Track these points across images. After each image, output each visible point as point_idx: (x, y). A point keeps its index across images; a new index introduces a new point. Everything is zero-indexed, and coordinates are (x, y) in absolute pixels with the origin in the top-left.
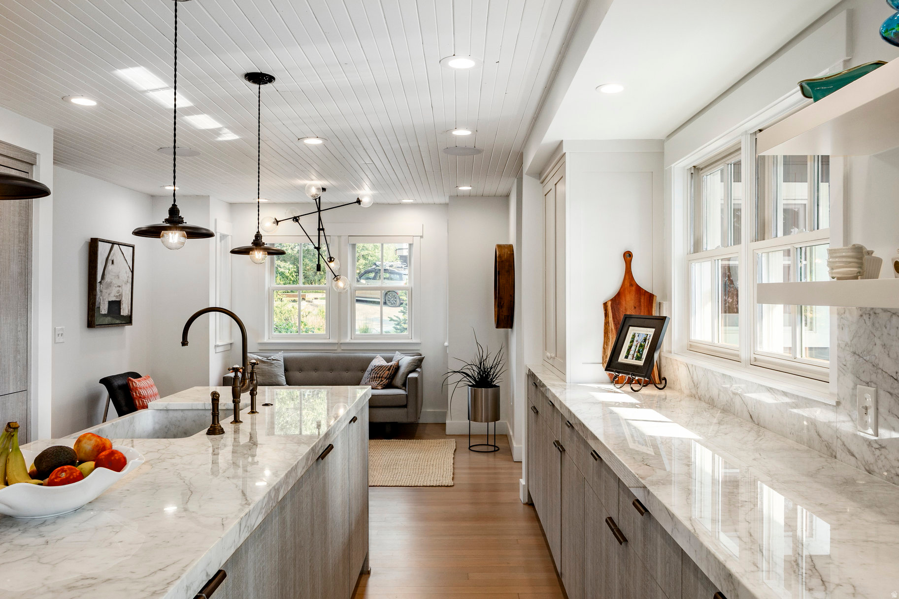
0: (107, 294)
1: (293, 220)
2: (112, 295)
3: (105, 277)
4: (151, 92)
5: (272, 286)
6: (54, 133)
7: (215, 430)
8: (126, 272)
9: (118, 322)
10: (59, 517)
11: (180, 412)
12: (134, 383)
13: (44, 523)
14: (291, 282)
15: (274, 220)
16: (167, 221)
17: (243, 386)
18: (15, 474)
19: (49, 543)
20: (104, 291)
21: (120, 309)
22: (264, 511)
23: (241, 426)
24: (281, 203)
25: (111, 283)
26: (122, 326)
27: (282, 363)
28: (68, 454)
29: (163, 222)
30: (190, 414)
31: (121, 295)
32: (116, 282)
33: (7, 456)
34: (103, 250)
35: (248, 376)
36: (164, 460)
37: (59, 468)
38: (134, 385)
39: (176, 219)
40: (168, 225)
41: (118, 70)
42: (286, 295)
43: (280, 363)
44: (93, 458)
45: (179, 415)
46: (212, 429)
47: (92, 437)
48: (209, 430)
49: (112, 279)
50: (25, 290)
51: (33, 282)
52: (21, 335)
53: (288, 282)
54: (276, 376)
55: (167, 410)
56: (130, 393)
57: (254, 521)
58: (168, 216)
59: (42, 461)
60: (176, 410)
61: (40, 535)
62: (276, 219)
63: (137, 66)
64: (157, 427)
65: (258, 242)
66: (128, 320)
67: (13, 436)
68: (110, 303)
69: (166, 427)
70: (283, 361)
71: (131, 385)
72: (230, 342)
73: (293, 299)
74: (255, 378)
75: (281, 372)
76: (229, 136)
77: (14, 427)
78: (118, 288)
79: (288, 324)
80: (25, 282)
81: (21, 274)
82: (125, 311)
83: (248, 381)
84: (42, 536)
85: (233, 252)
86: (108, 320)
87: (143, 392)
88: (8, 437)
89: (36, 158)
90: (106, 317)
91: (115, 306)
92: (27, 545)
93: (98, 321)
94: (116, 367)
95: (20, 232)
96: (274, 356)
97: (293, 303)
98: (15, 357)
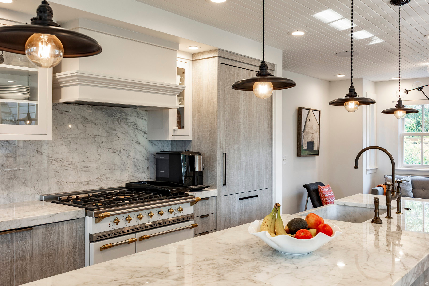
0: (307, 138)
1: (418, 90)
2: (309, 138)
3: (305, 128)
4: (333, 22)
5: (403, 133)
6: (283, 53)
7: (376, 221)
8: (316, 125)
9: (312, 153)
10: (300, 256)
11: (352, 207)
12: (321, 189)
13: (293, 257)
14: (413, 130)
15: (405, 91)
16: (348, 96)
17: (393, 195)
18: (279, 229)
19: (298, 268)
20: (305, 136)
21: (313, 146)
22: (415, 275)
23: (392, 220)
24: (408, 79)
25: (309, 132)
26: (314, 156)
27: (410, 183)
28: (304, 223)
29: (346, 96)
30: (358, 209)
31: (313, 139)
32: (311, 131)
33: (275, 220)
34: (305, 113)
35: (395, 189)
36: (349, 234)
37: (300, 230)
38: (321, 190)
39: (353, 94)
40: (348, 98)
41: (317, 13)
42: (410, 139)
43: (409, 183)
44: (315, 227)
45: (351, 209)
46: (374, 220)
47: (314, 216)
48: (373, 220)
49: (309, 130)
50: (270, 136)
51: (273, 131)
52: (269, 159)
53: (411, 130)
54: (406, 191)
55: (345, 206)
56: (319, 194)
57: (410, 281)
58: (348, 92)
59: (292, 225)
60: (350, 206)
61: (293, 263)
62: (406, 90)
63: (327, 9)
64: (339, 215)
65: (400, 106)
66: (317, 153)
67: (278, 210)
68: (308, 143)
69: (344, 215)
70: (411, 182)
71: (319, 189)
72: (375, 168)
73: (414, 141)
74: (400, 191)
75: (410, 189)
76: (377, 41)
77: (278, 206)
78: (312, 135)
79: (413, 158)
80: (270, 132)
81: (268, 127)
82: (315, 148)
83: (395, 192)
84: (294, 264)
85: (384, 112)
86: (307, 152)
87: (326, 194)
88: (275, 211)
89: (275, 67)
90: (306, 151)
91: (311, 144)
92: (288, 267)
93: (303, 153)
94: (311, 180)
95: (268, 106)
96: (405, 178)
97: (414, 144)
98: (266, 170)
